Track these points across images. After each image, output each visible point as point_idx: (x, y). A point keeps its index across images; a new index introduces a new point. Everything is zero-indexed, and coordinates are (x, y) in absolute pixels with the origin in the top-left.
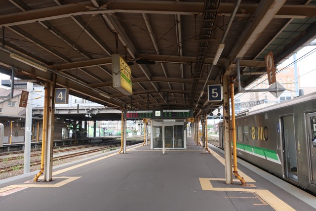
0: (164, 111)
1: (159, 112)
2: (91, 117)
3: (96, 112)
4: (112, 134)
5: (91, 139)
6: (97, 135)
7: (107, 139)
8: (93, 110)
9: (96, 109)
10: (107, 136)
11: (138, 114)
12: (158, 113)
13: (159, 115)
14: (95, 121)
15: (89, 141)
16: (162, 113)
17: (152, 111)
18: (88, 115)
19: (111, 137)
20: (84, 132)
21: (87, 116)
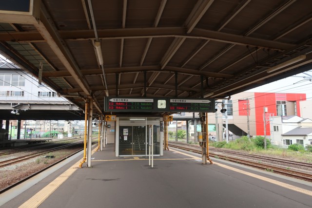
0: (171, 101)
1: (164, 102)
2: (18, 114)
3: (26, 109)
4: (39, 136)
5: (14, 142)
6: (22, 137)
7: (35, 142)
8: (22, 105)
9: (27, 104)
10: (34, 138)
11: (130, 103)
12: (162, 104)
13: (164, 106)
14: (20, 121)
15: (12, 145)
16: (168, 104)
17: (152, 101)
18: (15, 111)
19: (38, 139)
20: (5, 134)
21: (13, 112)
